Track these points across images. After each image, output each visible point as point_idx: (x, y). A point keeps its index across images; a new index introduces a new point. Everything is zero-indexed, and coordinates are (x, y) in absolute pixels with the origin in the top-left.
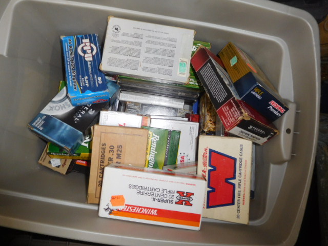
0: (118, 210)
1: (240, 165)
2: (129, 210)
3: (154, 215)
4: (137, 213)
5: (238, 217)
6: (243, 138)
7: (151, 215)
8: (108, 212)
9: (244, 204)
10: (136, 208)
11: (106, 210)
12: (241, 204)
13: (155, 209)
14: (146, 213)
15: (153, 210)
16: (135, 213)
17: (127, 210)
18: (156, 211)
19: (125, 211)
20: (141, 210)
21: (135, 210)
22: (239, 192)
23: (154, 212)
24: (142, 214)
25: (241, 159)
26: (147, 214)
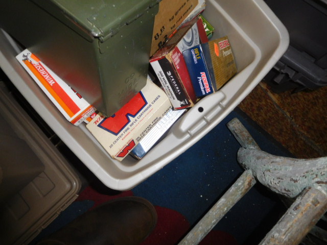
0: (31, 63)
1: (146, 110)
2: (38, 68)
3: (49, 84)
4: (40, 74)
5: (111, 146)
6: (165, 91)
7: (48, 83)
8: (24, 59)
9: (123, 139)
10: (43, 70)
11: (24, 56)
12: (121, 139)
13: (54, 81)
14: (46, 78)
15: (52, 80)
16: (39, 72)
17: (36, 67)
18: (54, 82)
19: (34, 67)
20: (46, 74)
21: (41, 70)
22: (128, 129)
23: (52, 83)
24: (43, 77)
25: (150, 106)
26: (46, 80)
